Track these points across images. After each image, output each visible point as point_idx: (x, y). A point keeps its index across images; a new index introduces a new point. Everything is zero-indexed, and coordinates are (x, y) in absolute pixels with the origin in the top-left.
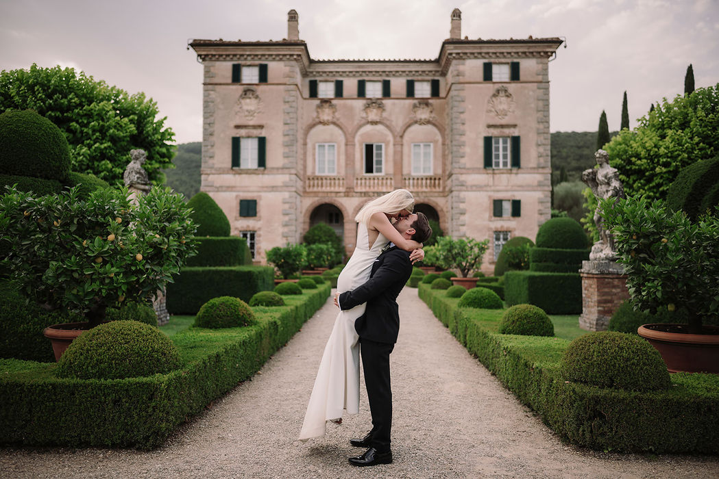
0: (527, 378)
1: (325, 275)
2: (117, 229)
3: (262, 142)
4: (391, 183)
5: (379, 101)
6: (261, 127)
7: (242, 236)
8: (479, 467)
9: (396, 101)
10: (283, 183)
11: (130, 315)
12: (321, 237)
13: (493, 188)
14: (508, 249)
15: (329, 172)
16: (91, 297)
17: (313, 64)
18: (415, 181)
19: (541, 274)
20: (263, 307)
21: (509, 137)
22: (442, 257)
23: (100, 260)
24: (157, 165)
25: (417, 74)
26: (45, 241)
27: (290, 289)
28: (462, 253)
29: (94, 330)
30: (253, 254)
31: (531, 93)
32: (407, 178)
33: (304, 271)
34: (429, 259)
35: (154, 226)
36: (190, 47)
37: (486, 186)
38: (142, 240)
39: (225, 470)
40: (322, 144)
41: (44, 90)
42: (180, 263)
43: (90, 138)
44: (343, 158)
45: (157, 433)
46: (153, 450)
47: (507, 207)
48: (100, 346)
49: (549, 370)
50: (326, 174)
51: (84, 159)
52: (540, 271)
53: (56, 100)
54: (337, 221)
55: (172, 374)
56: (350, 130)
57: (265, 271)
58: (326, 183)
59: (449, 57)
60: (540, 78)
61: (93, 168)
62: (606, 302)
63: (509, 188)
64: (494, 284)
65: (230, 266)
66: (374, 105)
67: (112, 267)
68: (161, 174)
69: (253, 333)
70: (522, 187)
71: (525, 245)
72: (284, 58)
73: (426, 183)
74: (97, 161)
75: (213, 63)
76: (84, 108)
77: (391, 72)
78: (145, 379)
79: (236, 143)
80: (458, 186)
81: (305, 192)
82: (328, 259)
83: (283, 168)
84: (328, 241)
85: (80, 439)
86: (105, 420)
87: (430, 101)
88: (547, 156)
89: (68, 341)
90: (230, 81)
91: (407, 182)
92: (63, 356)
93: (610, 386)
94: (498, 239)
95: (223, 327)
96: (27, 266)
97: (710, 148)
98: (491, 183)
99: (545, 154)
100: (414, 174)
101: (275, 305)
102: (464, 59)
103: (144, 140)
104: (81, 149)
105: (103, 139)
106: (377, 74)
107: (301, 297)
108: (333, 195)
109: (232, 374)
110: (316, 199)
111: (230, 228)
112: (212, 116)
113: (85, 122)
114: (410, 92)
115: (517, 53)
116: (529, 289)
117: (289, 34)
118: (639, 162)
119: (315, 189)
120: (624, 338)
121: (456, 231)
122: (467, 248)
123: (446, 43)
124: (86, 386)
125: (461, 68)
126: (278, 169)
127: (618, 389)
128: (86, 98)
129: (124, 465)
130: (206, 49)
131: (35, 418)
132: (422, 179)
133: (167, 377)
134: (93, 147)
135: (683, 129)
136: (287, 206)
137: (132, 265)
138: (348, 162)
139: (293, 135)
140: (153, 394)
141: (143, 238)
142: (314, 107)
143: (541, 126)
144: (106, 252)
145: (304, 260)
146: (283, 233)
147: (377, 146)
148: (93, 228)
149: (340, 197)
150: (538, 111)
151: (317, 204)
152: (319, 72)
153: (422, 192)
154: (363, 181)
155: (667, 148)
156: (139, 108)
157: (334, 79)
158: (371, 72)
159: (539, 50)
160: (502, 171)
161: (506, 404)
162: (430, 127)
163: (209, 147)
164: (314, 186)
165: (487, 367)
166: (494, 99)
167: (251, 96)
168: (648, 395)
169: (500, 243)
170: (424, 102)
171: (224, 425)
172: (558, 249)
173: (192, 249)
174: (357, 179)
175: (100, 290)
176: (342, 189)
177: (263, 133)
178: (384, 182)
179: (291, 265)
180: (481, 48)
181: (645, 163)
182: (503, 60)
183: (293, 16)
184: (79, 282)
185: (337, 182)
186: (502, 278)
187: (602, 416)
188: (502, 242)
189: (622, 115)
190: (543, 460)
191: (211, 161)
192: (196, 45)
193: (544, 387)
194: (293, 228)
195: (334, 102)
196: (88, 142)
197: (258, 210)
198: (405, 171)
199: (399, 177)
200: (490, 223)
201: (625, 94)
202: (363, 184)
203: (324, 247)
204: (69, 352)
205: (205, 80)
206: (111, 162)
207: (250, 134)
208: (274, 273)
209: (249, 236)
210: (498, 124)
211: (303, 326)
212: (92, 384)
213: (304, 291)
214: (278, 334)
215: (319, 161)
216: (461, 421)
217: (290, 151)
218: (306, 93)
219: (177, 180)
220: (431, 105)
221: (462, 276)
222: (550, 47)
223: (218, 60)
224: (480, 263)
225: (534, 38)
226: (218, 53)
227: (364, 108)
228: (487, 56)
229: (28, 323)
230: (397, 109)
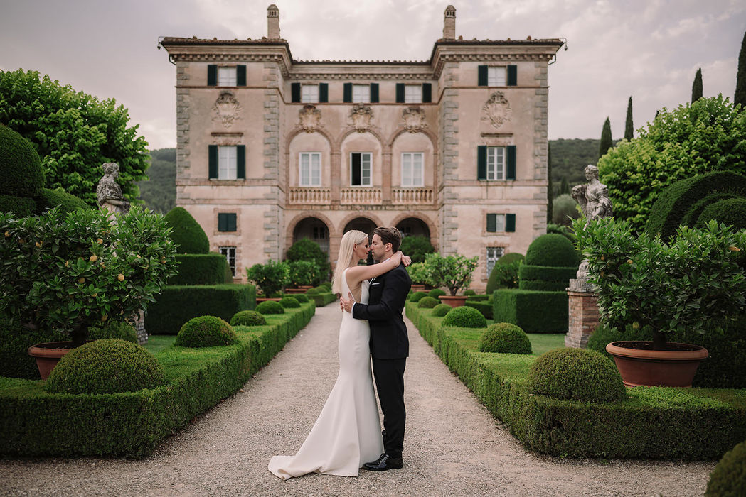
0: (498, 393)
1: (309, 293)
2: (99, 250)
3: (241, 151)
4: (379, 196)
5: (367, 107)
6: (240, 134)
7: (221, 252)
8: (444, 471)
9: (385, 107)
10: (264, 195)
11: (111, 335)
12: (305, 254)
13: (486, 201)
14: (500, 266)
15: (313, 184)
16: (76, 317)
17: (296, 66)
18: (405, 194)
19: (531, 292)
20: (244, 327)
21: (504, 146)
22: (430, 275)
23: (83, 280)
24: (130, 178)
25: (408, 77)
26: (28, 262)
27: (272, 308)
28: (451, 271)
29: (82, 348)
30: (233, 271)
31: (529, 99)
32: (396, 191)
33: (287, 290)
34: (418, 277)
35: (135, 246)
36: (161, 45)
37: (479, 199)
38: (123, 260)
39: (210, 475)
40: (307, 153)
41: (6, 96)
42: (161, 283)
43: (57, 149)
44: (328, 168)
45: (145, 444)
46: (142, 459)
47: (501, 221)
48: (88, 363)
49: (518, 385)
50: (311, 185)
51: (52, 171)
52: (529, 289)
53: (20, 107)
54: (322, 236)
55: (158, 389)
56: (336, 139)
57: (245, 289)
58: (311, 196)
59: (442, 59)
60: (538, 83)
61: (61, 181)
62: (591, 320)
63: (504, 201)
64: (484, 303)
65: (209, 284)
66: (361, 110)
67: (95, 287)
68: (134, 187)
69: (234, 351)
70: (517, 201)
71: (518, 262)
72: (264, 59)
73: (417, 196)
74: (65, 173)
75: (187, 64)
76: (50, 116)
77: (380, 75)
78: (133, 394)
79: (213, 152)
80: (449, 199)
81: (288, 205)
82: (312, 277)
83: (264, 180)
84: (312, 257)
85: (73, 449)
86: (96, 432)
87: (422, 107)
88: (545, 167)
89: (56, 359)
90: (205, 84)
91: (396, 194)
92: (52, 373)
93: (569, 398)
94: (491, 255)
95: (204, 346)
96: (10, 286)
97: (707, 162)
98: (485, 197)
99: (541, 166)
100: (404, 186)
101: (257, 325)
102: (458, 62)
103: (115, 150)
104: (49, 160)
105: (71, 149)
106: (365, 77)
107: (284, 316)
108: (318, 208)
109: (214, 392)
110: (300, 212)
111: (209, 245)
112: (186, 122)
113: (52, 131)
114: (400, 98)
115: (515, 55)
116: (517, 308)
117: (269, 32)
118: (634, 176)
119: (299, 202)
120: (584, 354)
121: (447, 246)
122: (456, 265)
123: (438, 44)
124: (77, 401)
125: (455, 71)
126: (259, 180)
127: (575, 400)
128: (51, 104)
129: (115, 472)
130: (178, 48)
131: (30, 431)
132: (412, 191)
133: (152, 392)
134: (61, 159)
135: (681, 142)
136: (269, 220)
137: (114, 285)
138: (334, 173)
139: (274, 143)
140: (141, 408)
141: (125, 258)
142: (297, 113)
143: (539, 135)
144: (89, 273)
145: (286, 278)
146: (264, 249)
147: (364, 155)
148: (75, 249)
149: (325, 210)
150: (536, 119)
151: (300, 218)
152: (302, 74)
153: (412, 206)
154: (350, 193)
155: (663, 161)
156: (110, 115)
157: (319, 82)
158: (359, 75)
159: (538, 53)
160: (497, 183)
161: (479, 418)
162: (421, 135)
163: (184, 156)
164: (297, 198)
165: (466, 385)
166: (489, 106)
167: (228, 100)
168: (603, 406)
169: (493, 259)
170: (415, 108)
171: (208, 438)
172: (548, 267)
173: (172, 268)
174: (343, 191)
175: (83, 310)
176: (327, 202)
177: (242, 141)
178: (372, 194)
179: (273, 283)
180: (476, 49)
181: (640, 178)
182: (500, 63)
183: (273, 12)
184: (62, 302)
185: (322, 194)
186: (491, 297)
187: (560, 426)
188: (495, 258)
189: (627, 123)
190: (505, 465)
191: (186, 172)
192: (168, 43)
193: (512, 400)
194: (276, 243)
195: (318, 107)
196: (55, 152)
197: (237, 224)
198: (394, 183)
199: (388, 189)
200: (483, 238)
201: (631, 100)
202: (350, 197)
203: (308, 264)
204: (57, 369)
205: (177, 82)
206: (80, 173)
207: (229, 143)
208: (255, 292)
209: (228, 252)
210: (493, 132)
211: (286, 346)
212: (82, 398)
213: (286, 310)
214: (260, 353)
215: (303, 171)
216: (434, 433)
217: (271, 161)
218: (288, 98)
219: (149, 191)
220: (423, 111)
221: (450, 294)
222: (550, 49)
223: (192, 60)
224: (469, 281)
225: (533, 39)
226: (192, 53)
227: (350, 114)
228: (482, 58)
229: (10, 343)
230: (386, 115)
